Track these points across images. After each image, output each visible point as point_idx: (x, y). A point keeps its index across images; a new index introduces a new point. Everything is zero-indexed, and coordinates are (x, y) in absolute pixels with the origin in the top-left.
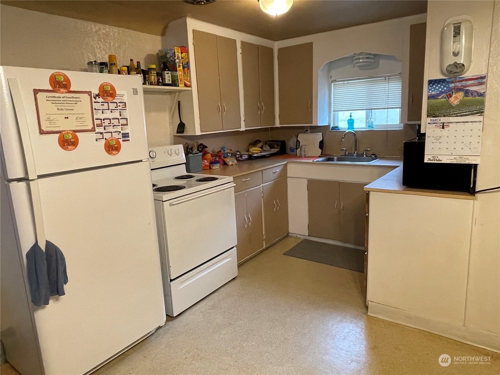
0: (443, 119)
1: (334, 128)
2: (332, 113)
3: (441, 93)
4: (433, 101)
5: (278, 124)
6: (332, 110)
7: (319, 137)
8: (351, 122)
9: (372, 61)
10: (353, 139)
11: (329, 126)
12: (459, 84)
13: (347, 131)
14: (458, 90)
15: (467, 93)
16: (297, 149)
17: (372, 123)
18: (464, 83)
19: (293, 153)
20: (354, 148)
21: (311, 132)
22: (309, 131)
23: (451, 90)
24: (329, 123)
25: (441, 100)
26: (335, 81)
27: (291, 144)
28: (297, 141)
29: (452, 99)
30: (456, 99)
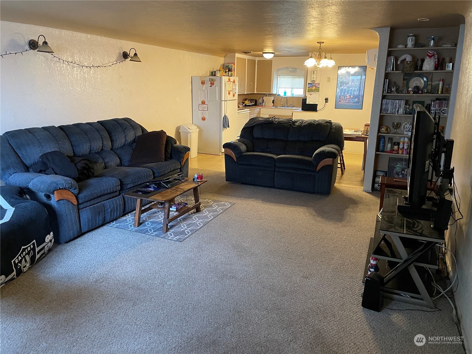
0: (311, 93)
1: (278, 95)
2: (278, 88)
3: (311, 86)
4: (309, 88)
5: (255, 92)
6: (278, 87)
7: (272, 98)
8: (285, 93)
9: (294, 70)
10: (286, 100)
11: (276, 94)
12: (314, 85)
13: (284, 96)
14: (314, 86)
15: (316, 87)
16: (262, 103)
17: (293, 93)
18: (315, 84)
19: (260, 105)
20: (286, 104)
21: (268, 96)
22: (268, 95)
23: (313, 86)
24: (277, 93)
25: (310, 88)
26: (280, 75)
27: (261, 101)
28: (263, 100)
29: (313, 88)
30: (314, 88)
